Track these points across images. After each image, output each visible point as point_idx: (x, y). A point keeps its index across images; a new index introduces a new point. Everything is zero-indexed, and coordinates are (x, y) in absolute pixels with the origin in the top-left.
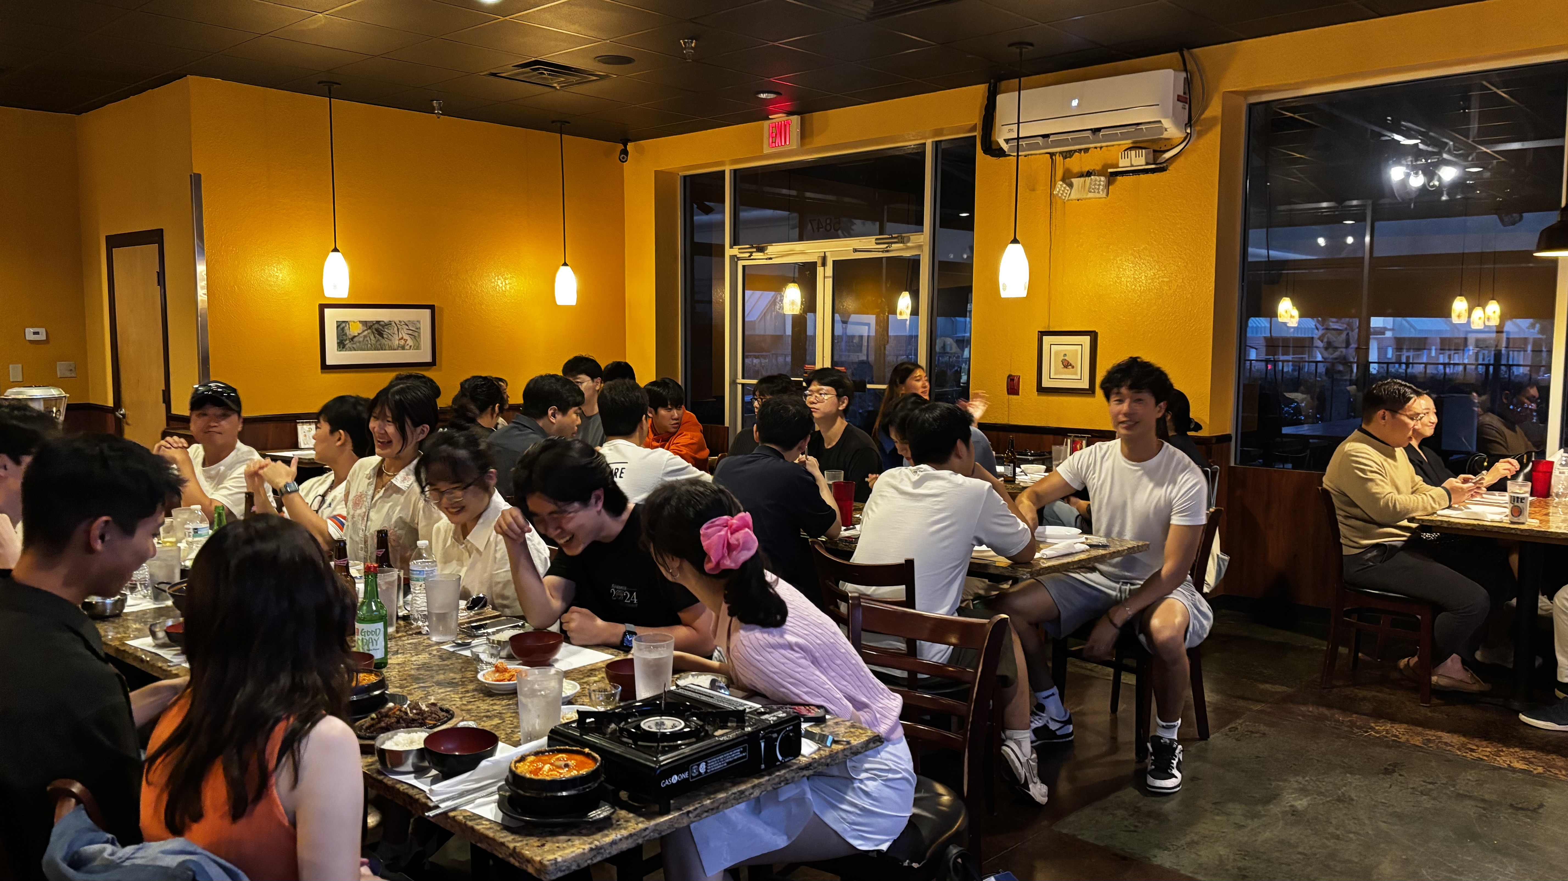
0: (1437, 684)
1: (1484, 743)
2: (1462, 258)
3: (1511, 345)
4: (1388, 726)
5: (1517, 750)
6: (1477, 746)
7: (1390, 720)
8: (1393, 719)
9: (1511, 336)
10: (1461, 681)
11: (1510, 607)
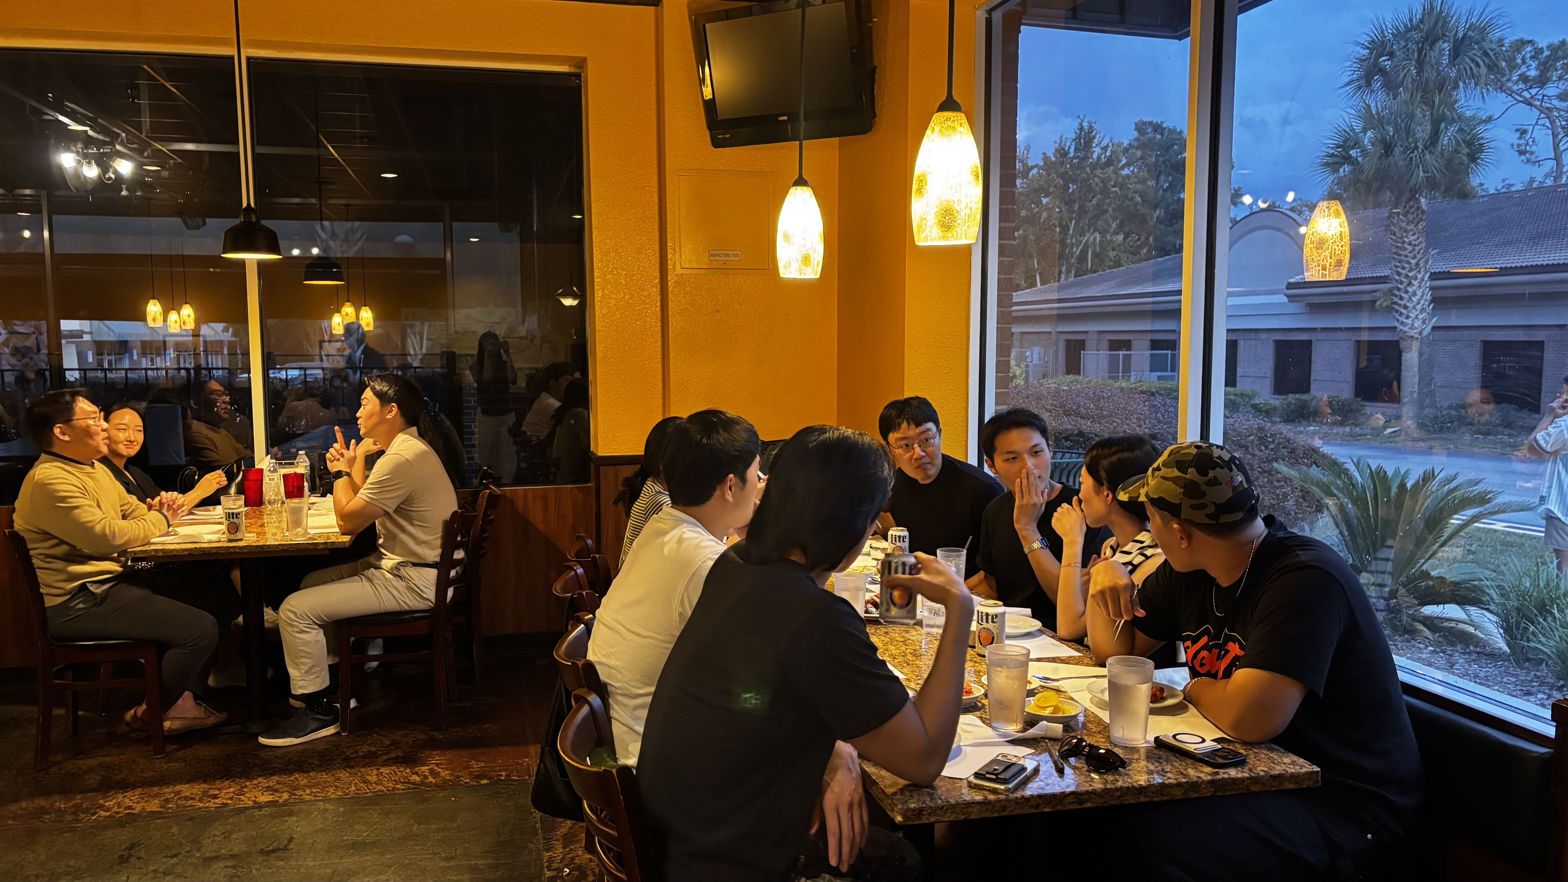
0: (170, 730)
1: (227, 783)
2: (151, 259)
3: (209, 349)
4: (120, 797)
5: (260, 779)
6: (220, 789)
7: (121, 788)
8: (125, 786)
9: (208, 339)
10: (195, 718)
11: (237, 625)
